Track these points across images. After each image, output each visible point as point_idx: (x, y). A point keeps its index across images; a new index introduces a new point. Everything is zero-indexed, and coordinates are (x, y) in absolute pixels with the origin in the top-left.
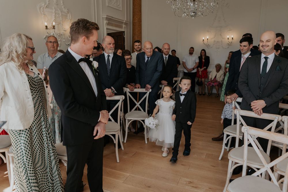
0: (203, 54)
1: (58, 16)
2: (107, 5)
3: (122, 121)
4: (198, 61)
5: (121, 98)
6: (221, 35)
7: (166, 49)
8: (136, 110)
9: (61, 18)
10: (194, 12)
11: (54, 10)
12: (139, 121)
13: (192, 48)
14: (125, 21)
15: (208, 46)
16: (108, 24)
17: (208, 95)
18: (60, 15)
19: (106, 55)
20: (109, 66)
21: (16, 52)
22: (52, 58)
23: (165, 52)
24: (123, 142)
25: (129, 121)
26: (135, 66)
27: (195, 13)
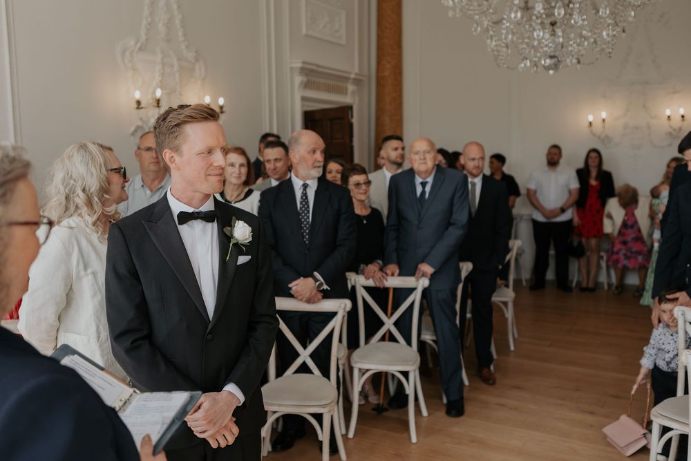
0: (593, 164)
1: (169, 70)
2: (304, 31)
3: (344, 371)
4: (575, 185)
5: (340, 306)
6: (644, 106)
7: (474, 159)
8: (383, 339)
9: (177, 76)
10: (551, 57)
11: (160, 56)
12: (393, 376)
13: (556, 147)
14: (356, 74)
15: (606, 139)
16: (307, 85)
17: (616, 292)
18: (176, 68)
19: (297, 184)
20: (306, 215)
21: (84, 190)
22: (151, 191)
23: (473, 169)
24: (345, 437)
25: (363, 372)
26: (384, 211)
27: (556, 59)
